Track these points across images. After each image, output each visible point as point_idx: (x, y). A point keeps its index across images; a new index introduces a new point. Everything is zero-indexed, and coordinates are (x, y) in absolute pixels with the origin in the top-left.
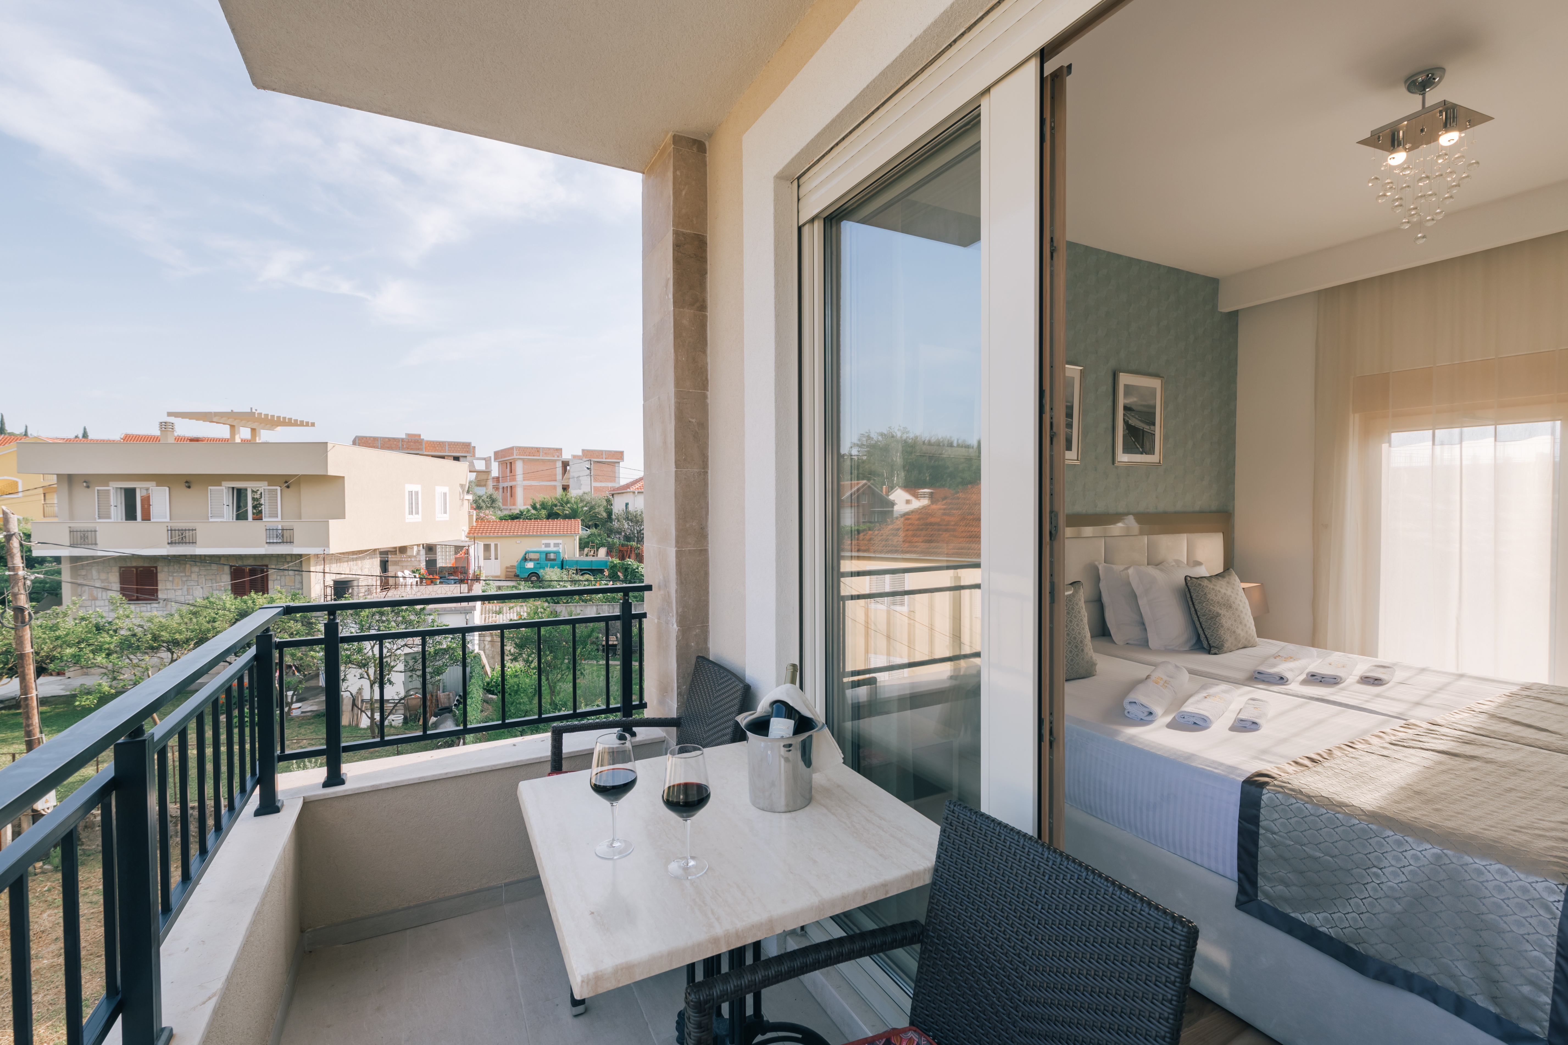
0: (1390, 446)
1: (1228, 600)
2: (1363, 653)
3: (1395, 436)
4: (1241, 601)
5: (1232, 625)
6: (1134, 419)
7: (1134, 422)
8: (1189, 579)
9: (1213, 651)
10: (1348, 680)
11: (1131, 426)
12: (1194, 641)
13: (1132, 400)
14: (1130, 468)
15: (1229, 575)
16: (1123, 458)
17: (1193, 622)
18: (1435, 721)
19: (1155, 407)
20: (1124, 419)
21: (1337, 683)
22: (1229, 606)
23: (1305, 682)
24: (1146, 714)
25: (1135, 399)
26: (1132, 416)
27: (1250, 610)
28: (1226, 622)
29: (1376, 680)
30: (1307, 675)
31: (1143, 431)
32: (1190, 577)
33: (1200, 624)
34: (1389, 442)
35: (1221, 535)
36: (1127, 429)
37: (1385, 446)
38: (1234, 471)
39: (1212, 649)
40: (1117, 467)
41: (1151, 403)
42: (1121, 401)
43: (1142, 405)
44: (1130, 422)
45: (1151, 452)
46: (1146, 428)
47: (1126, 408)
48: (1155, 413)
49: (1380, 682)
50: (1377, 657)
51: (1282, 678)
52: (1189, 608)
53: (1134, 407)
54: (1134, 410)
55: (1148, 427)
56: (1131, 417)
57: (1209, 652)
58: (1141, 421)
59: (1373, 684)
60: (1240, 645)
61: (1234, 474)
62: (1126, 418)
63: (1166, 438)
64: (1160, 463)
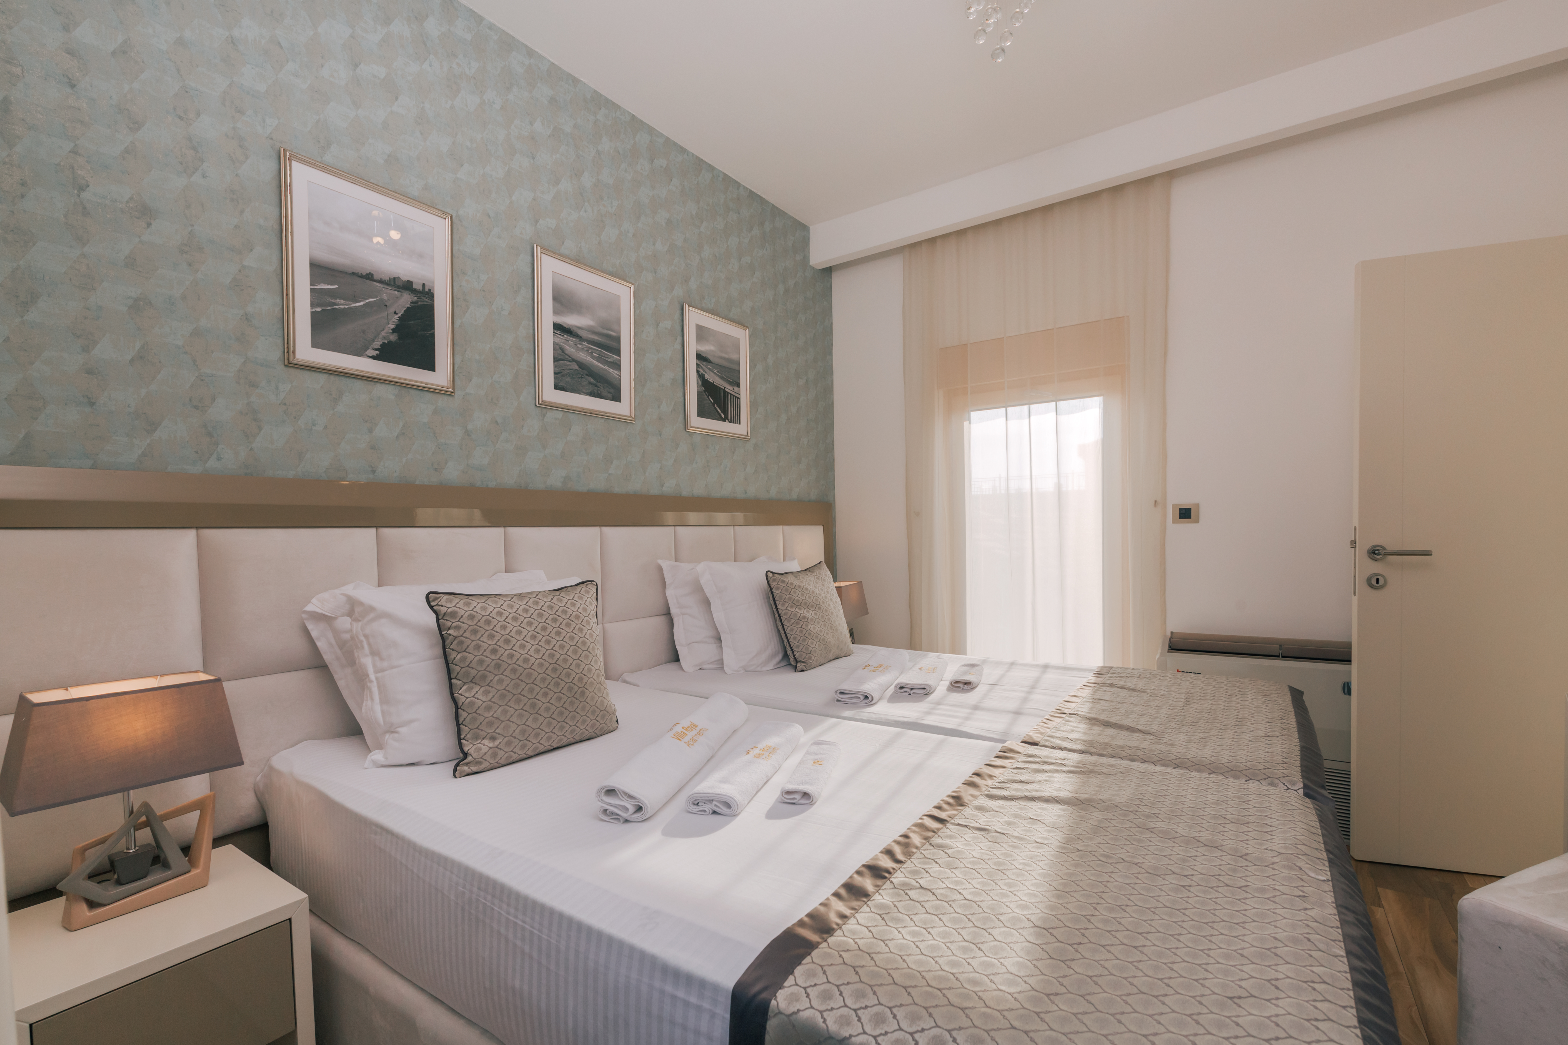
0: (970, 423)
1: (816, 600)
2: (953, 652)
3: (974, 415)
4: (831, 600)
5: (821, 631)
6: (712, 374)
7: (711, 377)
8: (770, 575)
9: (800, 666)
10: (938, 688)
11: (707, 381)
12: (780, 656)
13: (707, 348)
14: (709, 437)
15: (820, 569)
16: (697, 422)
17: (778, 631)
18: (1031, 737)
19: (738, 363)
20: (698, 372)
21: (927, 694)
22: (816, 606)
23: (893, 699)
24: (632, 809)
25: (712, 348)
26: (709, 369)
27: (842, 611)
28: (814, 628)
29: (966, 684)
30: (895, 687)
31: (725, 392)
32: (772, 573)
33: (785, 633)
34: (969, 420)
35: (821, 527)
36: (703, 385)
37: (966, 423)
38: (833, 456)
39: (799, 665)
40: (691, 434)
41: (734, 356)
42: (692, 348)
43: (721, 358)
44: (707, 377)
45: (736, 420)
46: (729, 388)
47: (700, 357)
48: (739, 372)
49: (970, 687)
50: (965, 654)
51: (866, 697)
52: (774, 613)
53: (711, 358)
54: (712, 363)
55: (731, 388)
56: (707, 370)
57: (795, 669)
58: (722, 378)
59: (964, 691)
60: (831, 656)
61: (834, 460)
62: (701, 371)
63: (754, 405)
64: (747, 436)
